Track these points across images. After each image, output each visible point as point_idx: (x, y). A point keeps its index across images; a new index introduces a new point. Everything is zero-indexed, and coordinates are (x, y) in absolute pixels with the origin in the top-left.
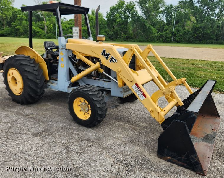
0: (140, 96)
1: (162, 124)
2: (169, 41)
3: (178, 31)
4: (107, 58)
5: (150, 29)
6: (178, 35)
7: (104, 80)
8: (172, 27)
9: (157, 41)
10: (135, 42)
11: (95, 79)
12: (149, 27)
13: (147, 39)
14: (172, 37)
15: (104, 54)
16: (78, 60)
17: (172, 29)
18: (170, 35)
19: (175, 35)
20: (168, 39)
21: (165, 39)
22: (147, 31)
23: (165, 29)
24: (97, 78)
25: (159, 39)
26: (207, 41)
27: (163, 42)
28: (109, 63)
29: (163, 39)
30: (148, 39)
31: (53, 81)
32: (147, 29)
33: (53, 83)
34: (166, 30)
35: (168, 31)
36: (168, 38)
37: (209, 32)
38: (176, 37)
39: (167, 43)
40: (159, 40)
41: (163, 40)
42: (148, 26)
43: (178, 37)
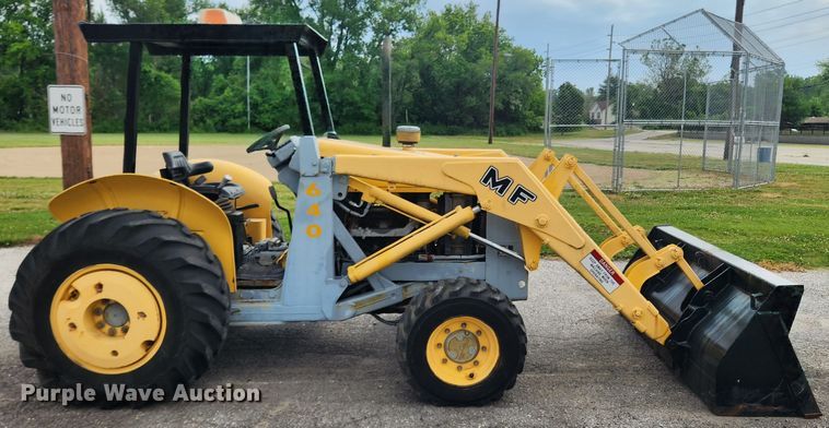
0: (604, 284)
1: (666, 341)
2: (237, 126)
3: (263, 93)
4: (501, 191)
5: (162, 86)
6: (267, 106)
7: (463, 257)
8: (241, 80)
9: (195, 129)
10: (105, 132)
11: (430, 260)
12: (157, 79)
13: (153, 119)
14: (245, 114)
15: (490, 180)
16: (368, 207)
17: (244, 84)
18: (240, 107)
19: (255, 106)
20: (233, 121)
21: (224, 122)
22: (152, 91)
23: (219, 85)
24: (434, 257)
25: (202, 120)
26: (355, 125)
27: (219, 131)
28: (508, 205)
29: (217, 118)
30: (160, 122)
31: (252, 291)
32: (150, 84)
33: (251, 300)
34: (221, 90)
35: (228, 93)
36: (234, 118)
37: (357, 98)
38: (260, 113)
39: (230, 132)
40: (201, 124)
41: (216, 124)
42: (154, 72)
43: (267, 111)
